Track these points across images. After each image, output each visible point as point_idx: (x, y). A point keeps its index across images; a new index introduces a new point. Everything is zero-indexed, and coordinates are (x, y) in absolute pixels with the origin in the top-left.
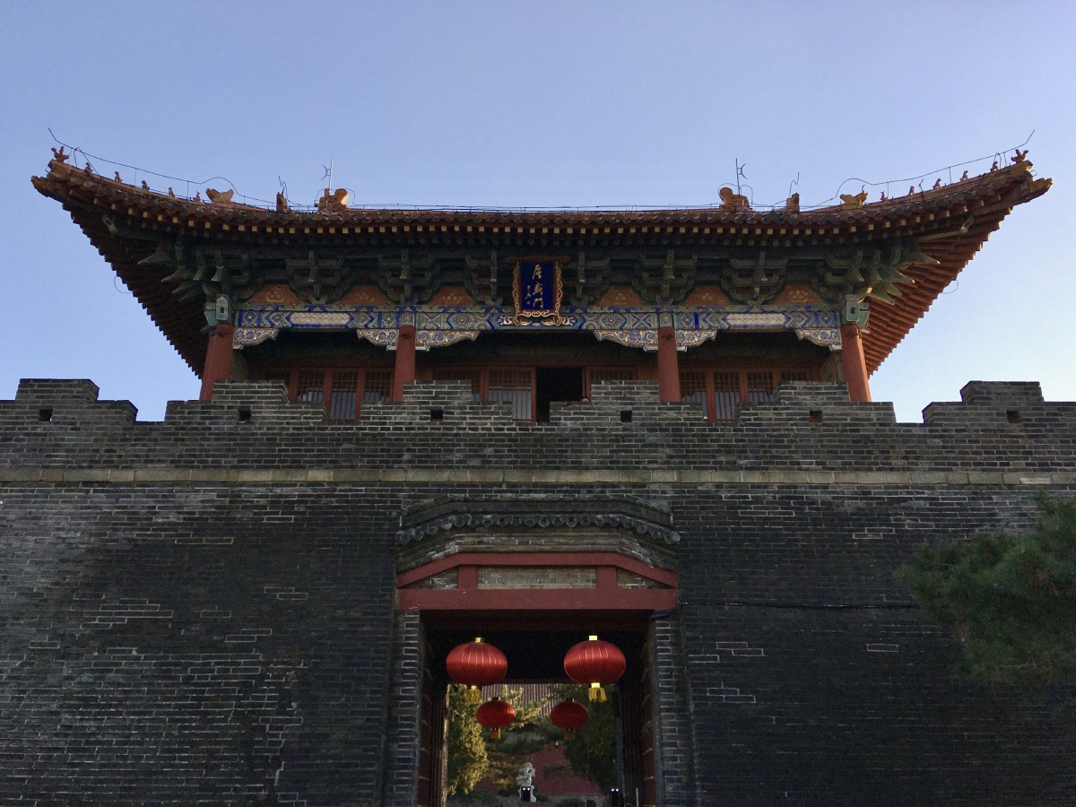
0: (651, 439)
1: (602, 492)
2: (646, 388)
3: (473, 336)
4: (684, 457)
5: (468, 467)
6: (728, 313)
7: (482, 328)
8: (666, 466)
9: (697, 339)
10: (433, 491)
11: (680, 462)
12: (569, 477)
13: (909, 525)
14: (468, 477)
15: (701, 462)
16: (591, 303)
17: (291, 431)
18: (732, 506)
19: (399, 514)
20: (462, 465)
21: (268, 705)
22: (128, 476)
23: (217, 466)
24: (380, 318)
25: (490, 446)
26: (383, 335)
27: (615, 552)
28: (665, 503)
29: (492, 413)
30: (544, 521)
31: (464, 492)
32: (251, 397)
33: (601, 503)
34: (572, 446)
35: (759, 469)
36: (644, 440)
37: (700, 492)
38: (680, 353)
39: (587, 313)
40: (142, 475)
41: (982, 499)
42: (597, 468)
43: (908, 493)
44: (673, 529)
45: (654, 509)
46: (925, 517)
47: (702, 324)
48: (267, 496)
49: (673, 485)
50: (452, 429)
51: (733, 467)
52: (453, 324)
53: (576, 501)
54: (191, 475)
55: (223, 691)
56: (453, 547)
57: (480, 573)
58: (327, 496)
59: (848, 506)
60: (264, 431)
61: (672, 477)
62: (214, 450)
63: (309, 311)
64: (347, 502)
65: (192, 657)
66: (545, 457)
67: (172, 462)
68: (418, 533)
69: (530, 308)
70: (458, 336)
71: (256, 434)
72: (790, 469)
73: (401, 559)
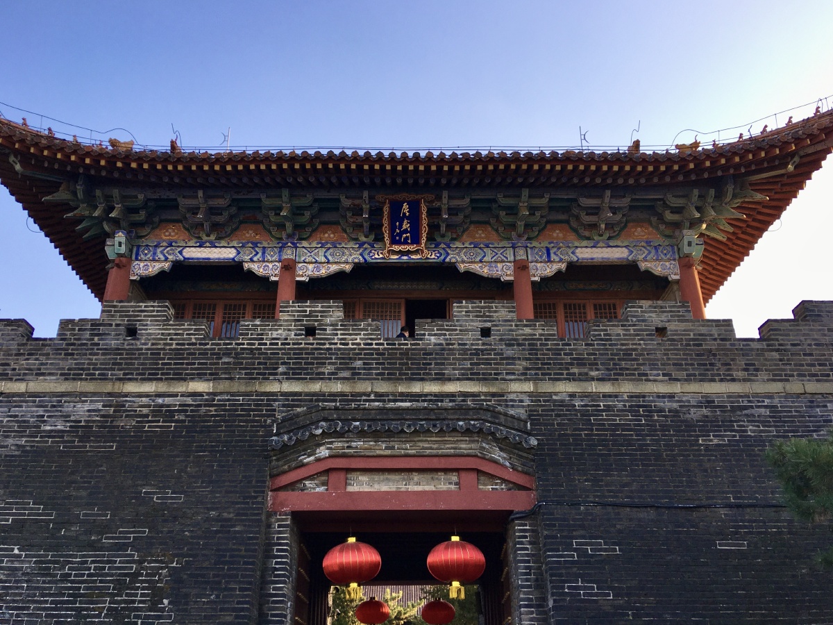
0: (509, 352)
1: (463, 401)
2: (503, 307)
3: (348, 268)
4: (539, 369)
5: (338, 379)
6: (577, 247)
7: (356, 261)
8: (523, 377)
9: (549, 270)
10: (305, 400)
11: (536, 374)
12: (433, 388)
13: (752, 431)
14: (338, 387)
15: (555, 374)
16: (453, 239)
17: (174, 346)
18: (585, 414)
19: (273, 422)
20: (333, 376)
21: (140, 602)
22: (21, 387)
23: (104, 378)
24: (264, 253)
25: (360, 359)
26: (266, 267)
27: (476, 456)
28: (522, 411)
29: (362, 330)
30: (409, 426)
31: (335, 401)
32: (138, 316)
33: (462, 411)
34: (435, 359)
35: (609, 380)
36: (502, 354)
37: (555, 401)
38: (534, 283)
39: (450, 247)
40: (34, 386)
41: (818, 407)
42: (458, 379)
43: (749, 401)
44: (529, 434)
45: (512, 417)
46: (765, 424)
47: (553, 257)
48: (149, 406)
49: (530, 394)
50: (324, 344)
51: (585, 378)
52: (330, 258)
53: (439, 409)
54: (79, 386)
55: (98, 588)
56: (323, 452)
57: (349, 476)
58: (205, 405)
59: (695, 414)
60: (149, 346)
61: (529, 387)
62: (101, 364)
63: (200, 246)
64: (225, 410)
65: (71, 556)
66: (410, 369)
67: (62, 374)
68: (290, 439)
69: (399, 243)
70: (334, 268)
71: (141, 349)
72: (638, 380)
73: (273, 463)
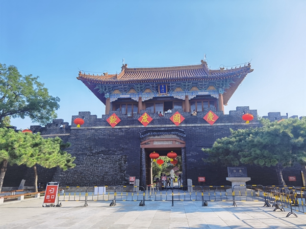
1: (173, 128)
2: (181, 110)
3: (152, 98)
5: (151, 124)
6: (198, 92)
9: (192, 97)
10: (145, 129)
11: (186, 123)
13: (224, 132)
15: (190, 123)
17: (122, 119)
18: (195, 130)
19: (140, 133)
22: (97, 127)
24: (135, 95)
25: (155, 121)
27: (175, 138)
29: (155, 115)
30: (164, 133)
31: (151, 129)
34: (168, 120)
37: (190, 128)
38: (189, 100)
39: (172, 93)
40: (100, 127)
43: (224, 127)
44: (185, 134)
46: (227, 131)
47: (193, 94)
48: (119, 130)
49: (185, 127)
51: (195, 123)
52: (148, 96)
53: (169, 130)
55: (116, 160)
57: (154, 142)
58: (129, 130)
59: (214, 129)
63: (123, 95)
64: (132, 131)
65: (111, 156)
66: (164, 122)
67: (104, 125)
69: (162, 93)
70: (149, 98)
73: (141, 140)
